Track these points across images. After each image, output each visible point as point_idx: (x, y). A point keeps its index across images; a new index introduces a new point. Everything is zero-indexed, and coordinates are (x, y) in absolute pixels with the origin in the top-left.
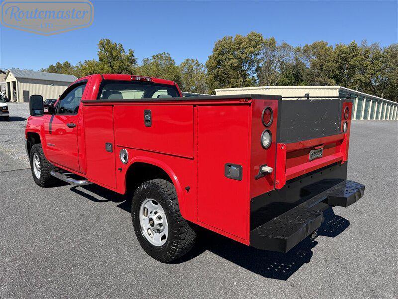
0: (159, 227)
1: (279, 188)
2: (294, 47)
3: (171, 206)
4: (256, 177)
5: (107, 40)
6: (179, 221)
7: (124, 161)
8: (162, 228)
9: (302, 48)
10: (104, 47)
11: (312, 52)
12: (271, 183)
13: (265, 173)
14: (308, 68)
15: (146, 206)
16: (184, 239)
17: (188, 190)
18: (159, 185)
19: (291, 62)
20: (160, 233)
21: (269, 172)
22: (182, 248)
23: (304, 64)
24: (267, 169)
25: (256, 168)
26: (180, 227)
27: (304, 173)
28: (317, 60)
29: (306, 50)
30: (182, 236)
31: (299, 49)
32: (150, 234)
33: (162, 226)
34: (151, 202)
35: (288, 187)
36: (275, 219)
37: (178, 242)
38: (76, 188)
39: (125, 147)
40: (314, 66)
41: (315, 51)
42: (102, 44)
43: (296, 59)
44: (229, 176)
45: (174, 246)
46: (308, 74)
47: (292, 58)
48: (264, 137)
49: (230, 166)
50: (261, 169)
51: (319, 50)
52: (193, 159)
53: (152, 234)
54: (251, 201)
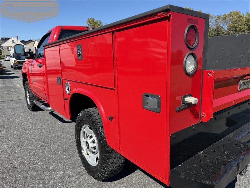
0: (93, 150)
1: (205, 120)
2: (216, 16)
3: (100, 133)
4: (177, 108)
5: (92, 18)
6: (107, 148)
7: (68, 92)
8: (96, 151)
9: (222, 16)
10: (90, 23)
11: (229, 19)
12: (196, 116)
13: (189, 105)
14: (225, 30)
15: (85, 130)
16: (112, 164)
17: (111, 119)
18: (92, 113)
19: (213, 26)
20: (95, 154)
21: (193, 103)
22: (111, 171)
23: (222, 27)
24: (191, 100)
25: (178, 98)
26: (108, 153)
27: (233, 103)
28: (232, 24)
29: (224, 18)
30: (110, 161)
31: (219, 17)
32: (88, 155)
33: (96, 149)
34: (88, 127)
35: (215, 118)
36: (200, 153)
37: (106, 166)
38: (54, 112)
39: (68, 81)
40: (230, 28)
41: (231, 18)
42: (89, 21)
43: (217, 24)
44: (147, 107)
45: (104, 169)
46: (226, 34)
47: (214, 23)
48: (188, 62)
49: (148, 96)
50: (184, 100)
51: (234, 17)
52: (114, 89)
53: (90, 154)
54: (171, 137)
